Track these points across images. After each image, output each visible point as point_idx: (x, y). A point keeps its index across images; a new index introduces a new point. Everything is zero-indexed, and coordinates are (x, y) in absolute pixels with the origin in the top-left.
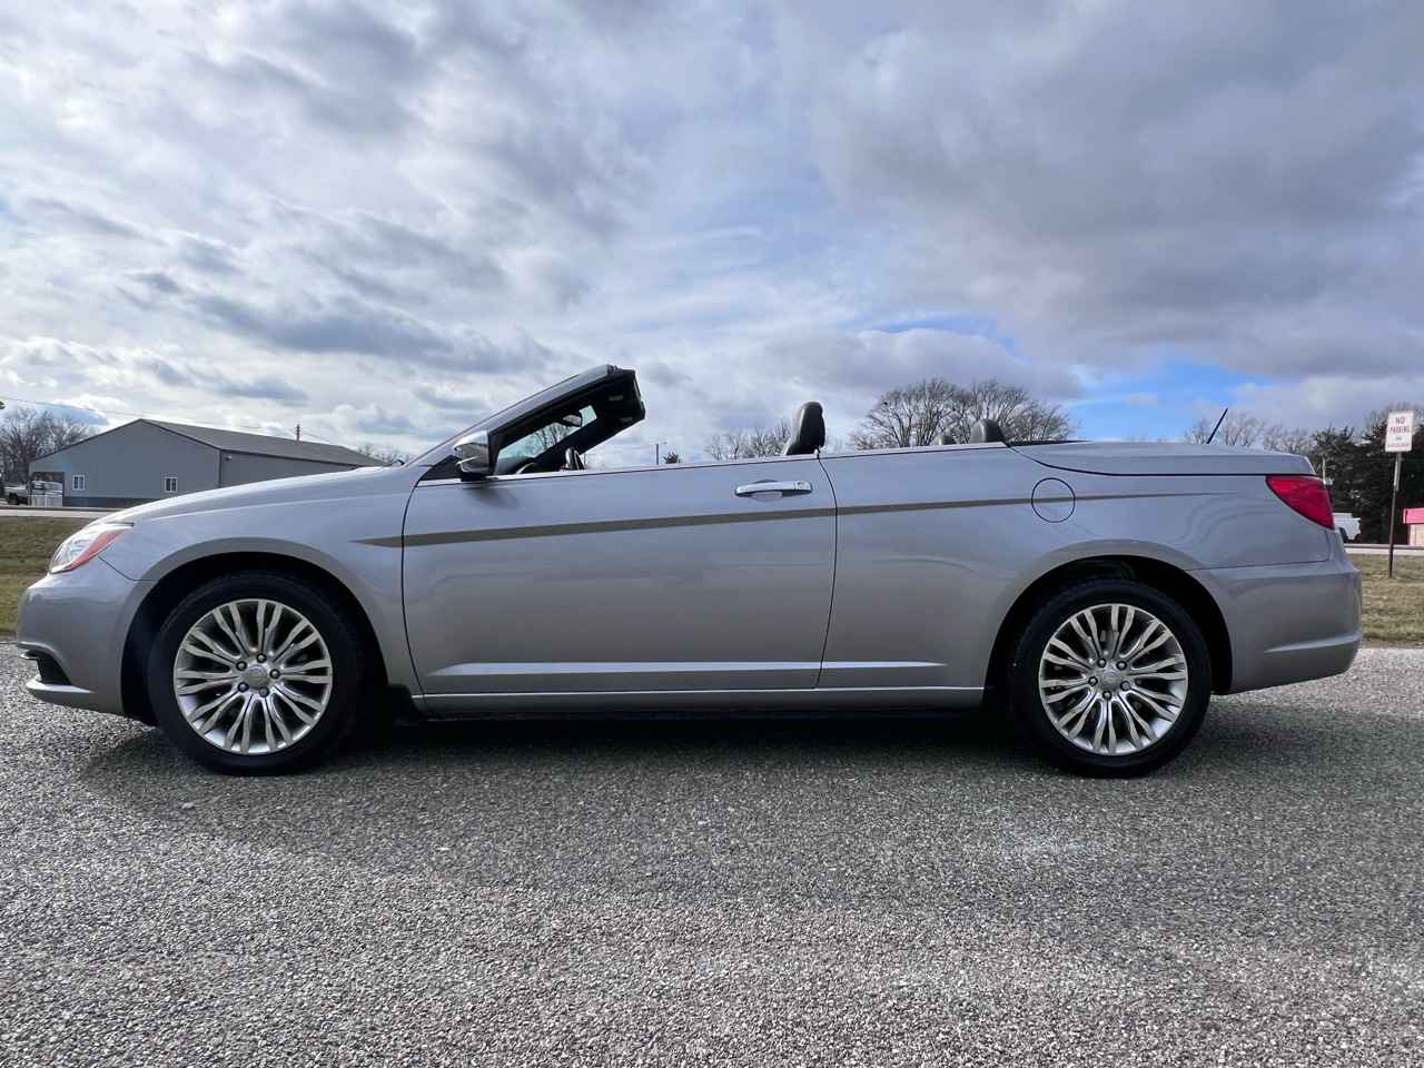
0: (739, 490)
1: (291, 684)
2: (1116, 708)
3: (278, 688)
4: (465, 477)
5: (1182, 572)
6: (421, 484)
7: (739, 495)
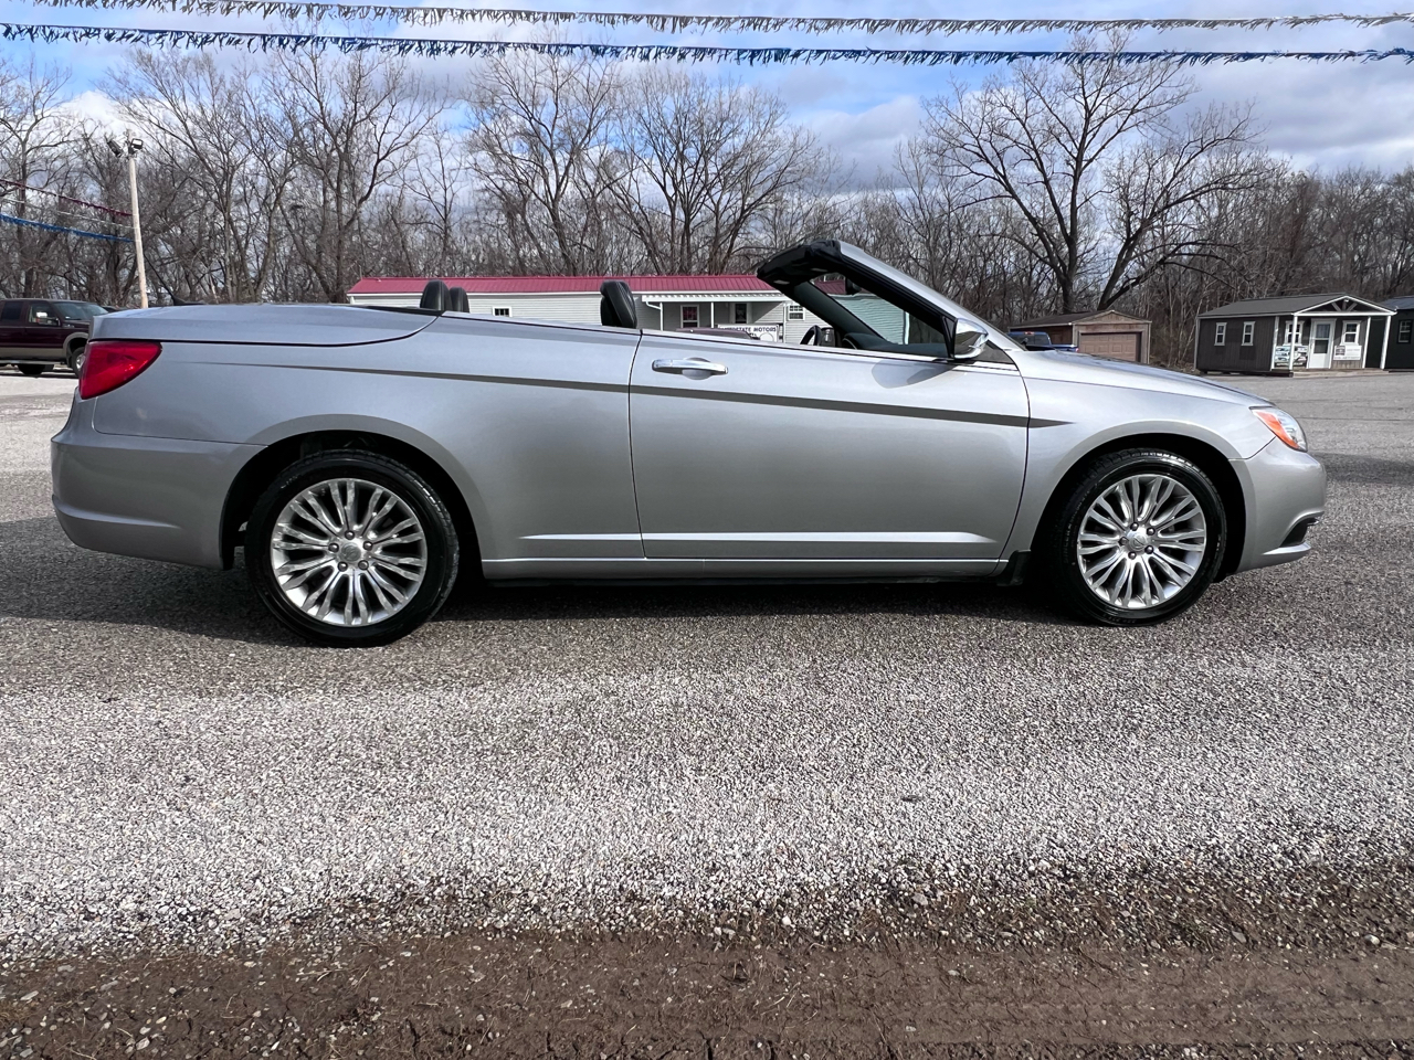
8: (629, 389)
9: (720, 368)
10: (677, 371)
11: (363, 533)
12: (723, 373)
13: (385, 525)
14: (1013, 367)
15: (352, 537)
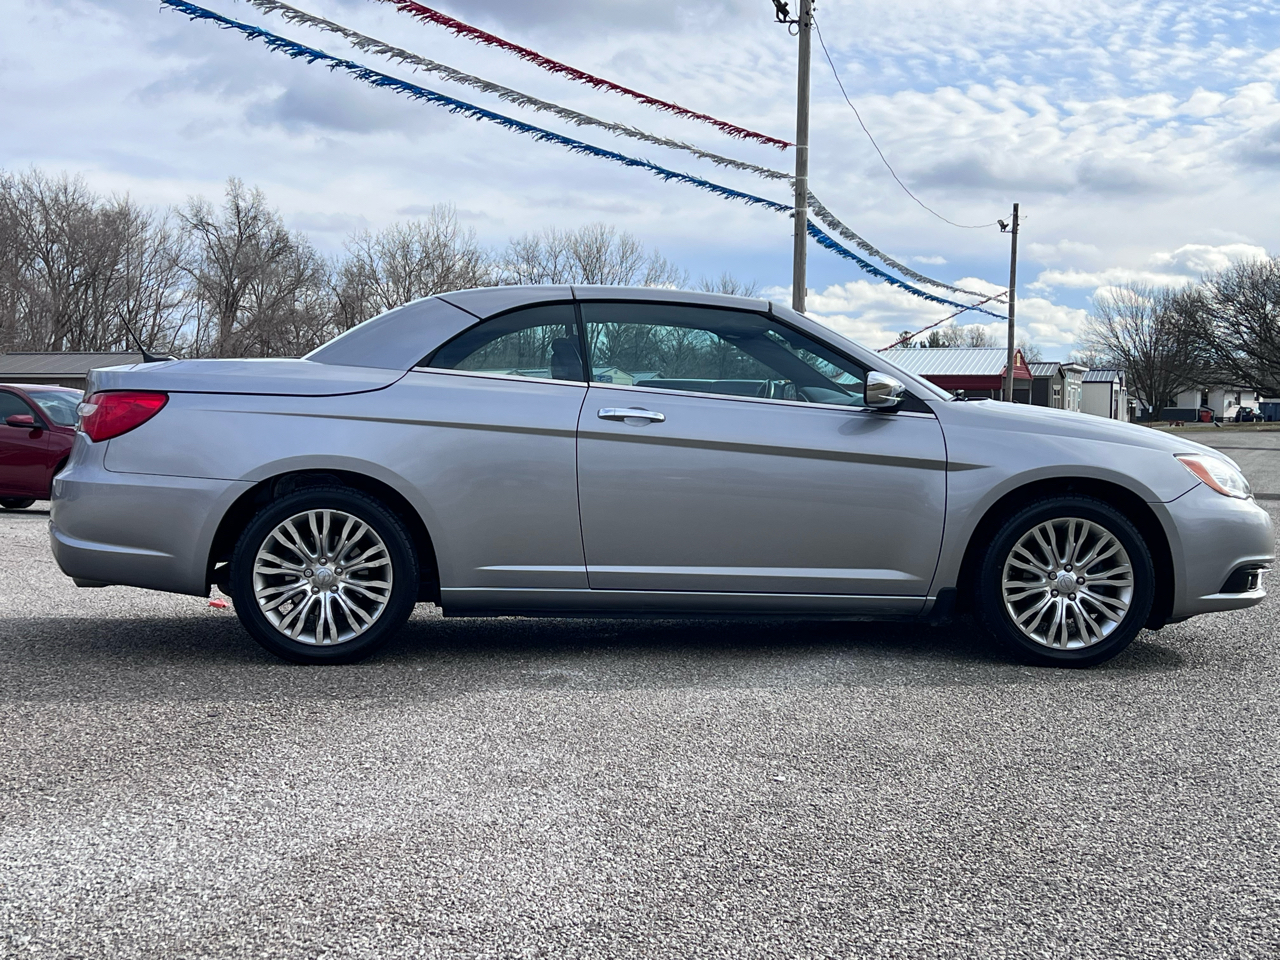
8: (577, 434)
9: (662, 417)
10: (620, 419)
11: (335, 560)
12: (662, 421)
13: (352, 555)
14: (932, 416)
15: (325, 564)
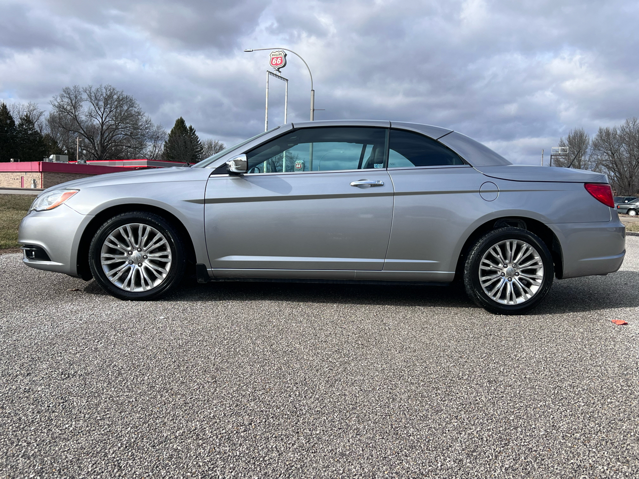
0: (353, 184)
1: (152, 261)
2: (514, 284)
3: (146, 263)
4: (232, 174)
5: (543, 224)
6: (211, 176)
7: (352, 186)
